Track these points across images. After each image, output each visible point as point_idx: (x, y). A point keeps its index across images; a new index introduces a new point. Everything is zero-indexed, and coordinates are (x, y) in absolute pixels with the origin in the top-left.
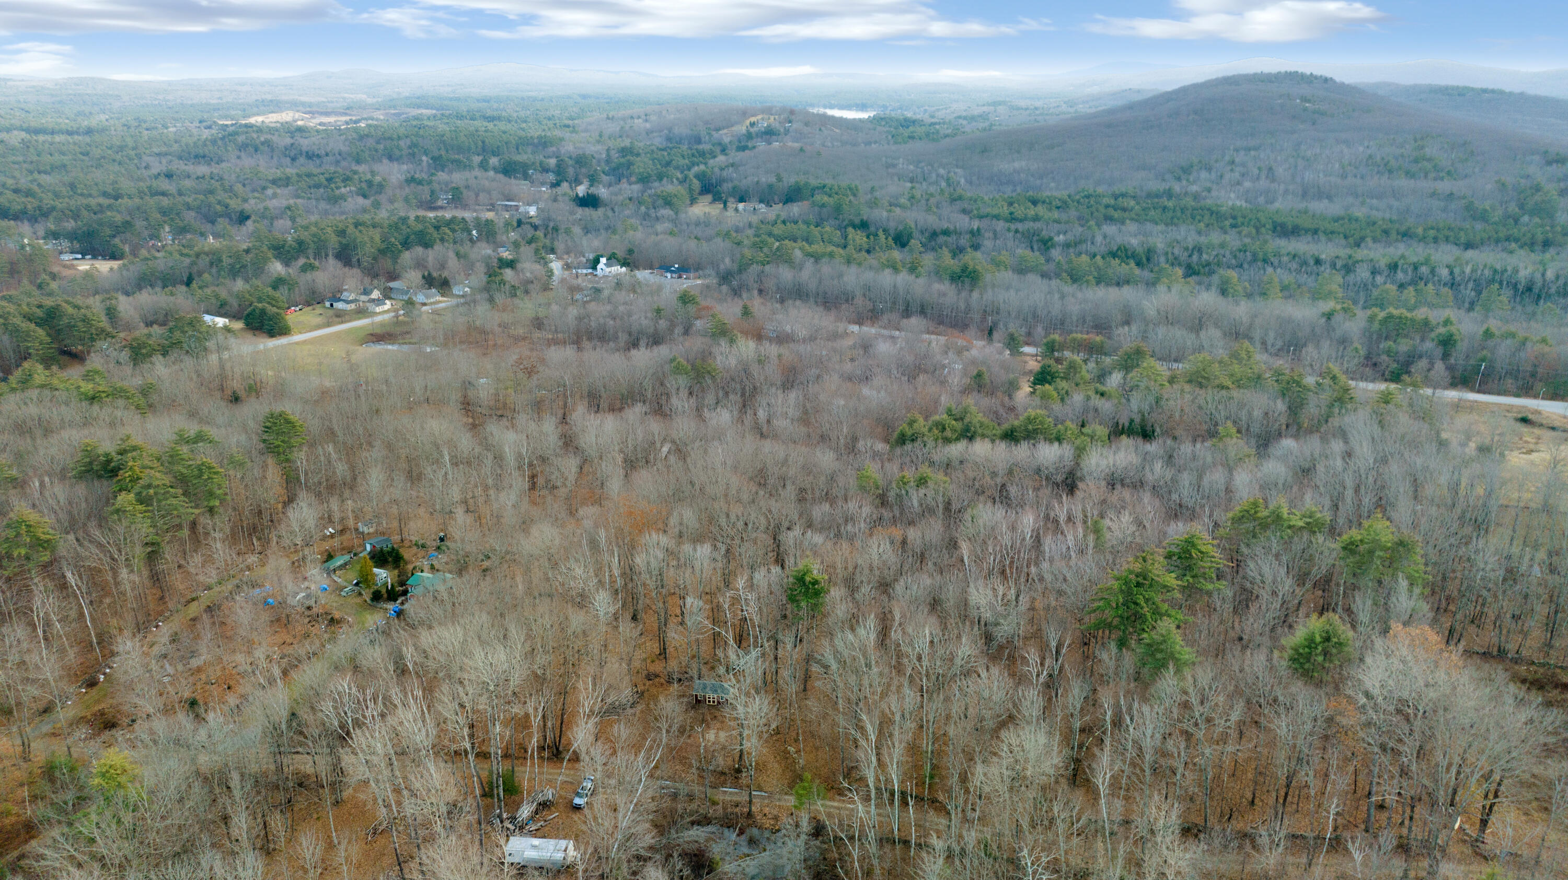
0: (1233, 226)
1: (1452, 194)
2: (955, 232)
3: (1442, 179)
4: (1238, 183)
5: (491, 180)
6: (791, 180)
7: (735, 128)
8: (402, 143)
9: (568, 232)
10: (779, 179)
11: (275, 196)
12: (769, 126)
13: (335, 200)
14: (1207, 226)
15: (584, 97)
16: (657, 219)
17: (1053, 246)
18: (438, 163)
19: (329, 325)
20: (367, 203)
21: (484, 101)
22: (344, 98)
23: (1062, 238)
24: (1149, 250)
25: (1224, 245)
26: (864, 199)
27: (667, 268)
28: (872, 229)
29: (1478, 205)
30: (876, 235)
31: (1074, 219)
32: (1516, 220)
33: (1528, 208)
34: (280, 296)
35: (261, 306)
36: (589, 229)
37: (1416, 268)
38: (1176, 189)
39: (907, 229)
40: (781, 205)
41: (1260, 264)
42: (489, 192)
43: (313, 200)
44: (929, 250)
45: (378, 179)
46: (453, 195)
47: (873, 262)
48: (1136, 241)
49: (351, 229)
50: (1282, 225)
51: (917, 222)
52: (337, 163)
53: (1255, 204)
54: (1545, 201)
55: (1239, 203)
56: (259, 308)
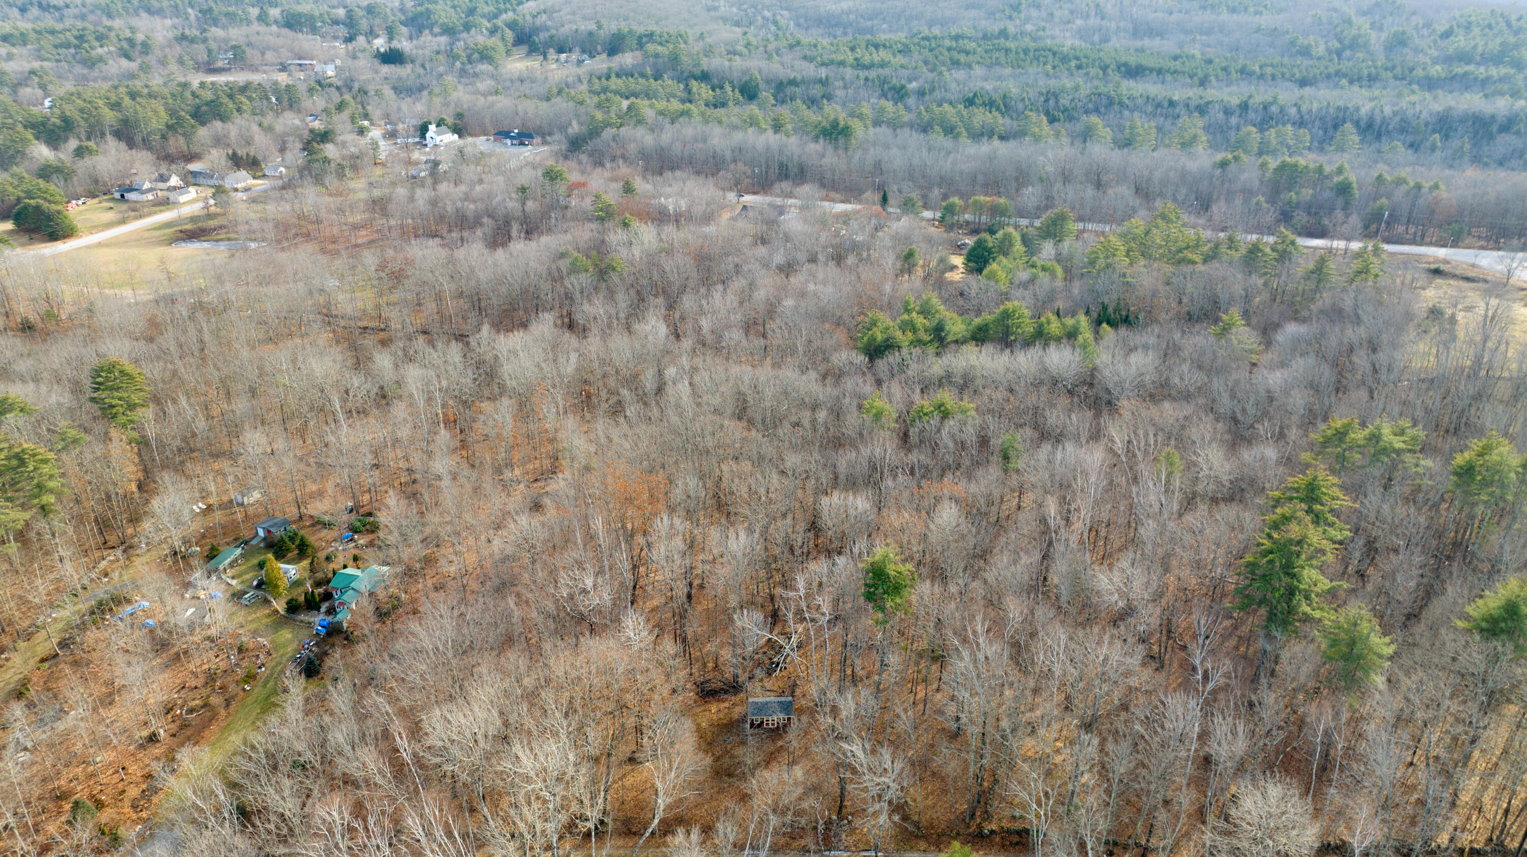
0: (1079, 67)
1: (1276, 29)
2: (803, 81)
3: (1261, 13)
4: (1069, 22)
5: (272, 35)
6: (612, 27)
9: (378, 93)
10: (600, 27)
13: (91, 63)
14: (1054, 67)
16: (476, 75)
17: (907, 94)
18: (208, 17)
19: (123, 221)
20: (133, 66)
23: (914, 85)
24: (1005, 96)
25: (1077, 88)
26: (697, 47)
27: (506, 134)
28: (716, 81)
29: (1301, 41)
30: (722, 88)
31: (921, 64)
32: (1339, 54)
33: (1347, 42)
34: (54, 187)
35: (32, 202)
36: (402, 90)
37: (1265, 108)
38: (1011, 28)
39: (751, 79)
40: (604, 56)
41: (1116, 107)
42: (276, 49)
43: (63, 63)
44: (783, 102)
45: (140, 37)
46: (235, 55)
47: (734, 120)
48: (989, 86)
49: (127, 101)
50: (1125, 65)
51: (760, 72)
52: (83, 17)
53: (1092, 43)
54: (1360, 36)
55: (1077, 43)
56: (29, 205)
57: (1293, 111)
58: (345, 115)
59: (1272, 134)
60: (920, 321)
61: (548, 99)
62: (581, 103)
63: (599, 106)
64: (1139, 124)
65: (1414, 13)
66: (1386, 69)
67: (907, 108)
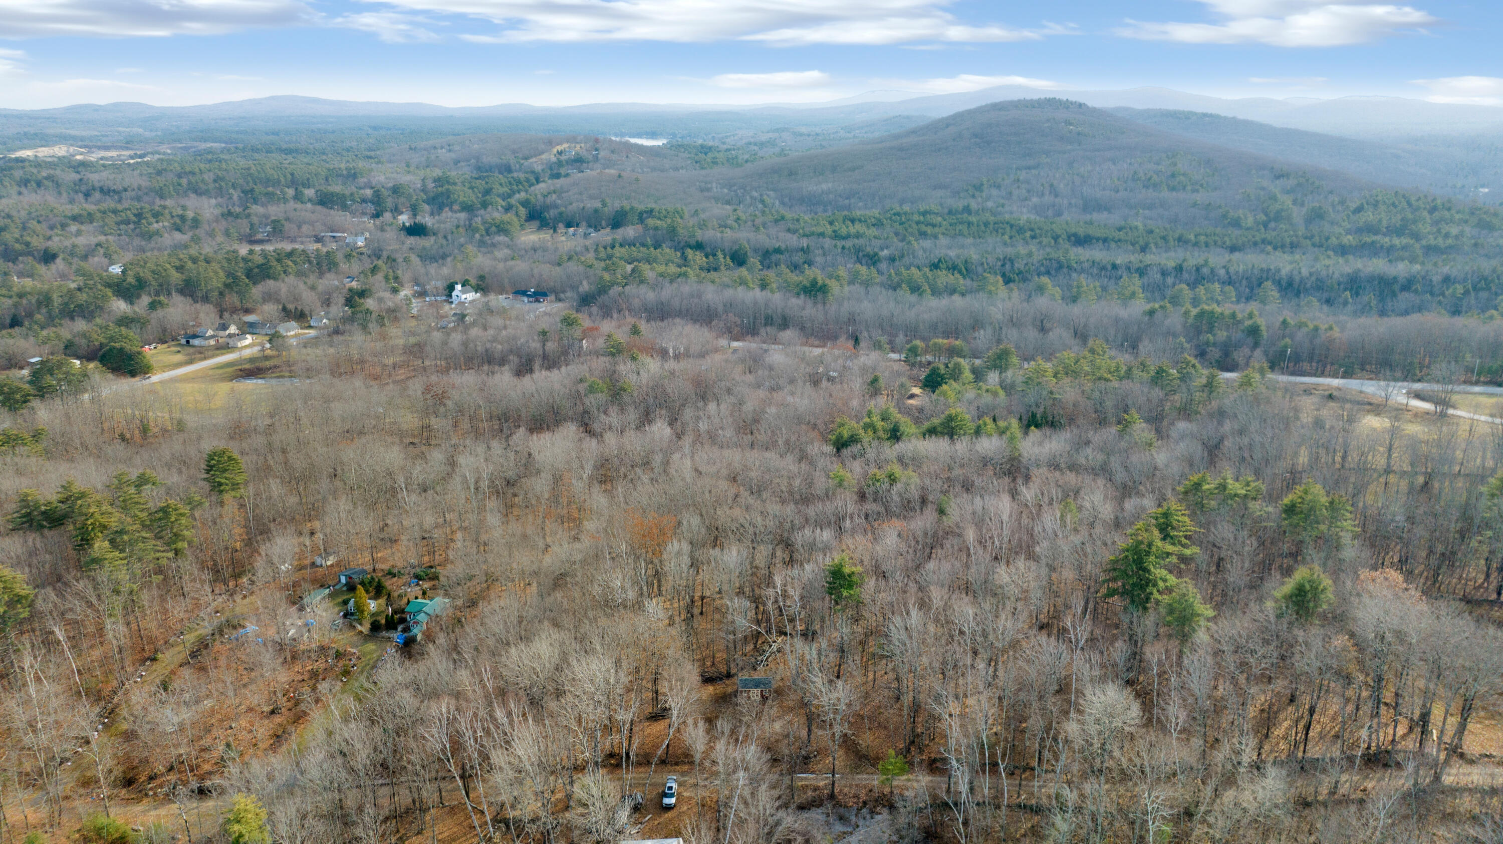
0: (1033, 237)
1: (1210, 204)
2: (787, 250)
3: (1197, 191)
4: (1026, 199)
5: (307, 211)
6: (615, 205)
7: (544, 156)
8: (206, 177)
9: (406, 260)
10: (604, 204)
11: (79, 233)
12: (577, 154)
13: (149, 236)
14: (1011, 237)
15: (375, 128)
16: (494, 245)
17: (879, 260)
18: (250, 196)
19: (190, 362)
20: (185, 238)
21: (273, 134)
22: (119, 132)
23: (886, 252)
24: (966, 261)
25: (1030, 254)
26: (692, 222)
27: (524, 293)
28: (709, 250)
29: (1232, 213)
30: (714, 255)
31: (892, 235)
32: (1265, 226)
33: (1272, 215)
34: (132, 333)
35: (117, 345)
36: (427, 257)
37: (1198, 270)
38: (974, 205)
39: (740, 248)
40: (608, 230)
41: (1065, 270)
42: (312, 223)
43: (123, 237)
44: (769, 267)
45: (190, 214)
46: (274, 228)
47: (726, 280)
48: (952, 253)
49: (190, 265)
50: (1075, 235)
51: (748, 241)
52: (138, 199)
53: (1046, 217)
54: (1282, 210)
55: (1033, 217)
56: (114, 348)
57: (1222, 272)
58: (380, 276)
59: (1201, 290)
60: (880, 424)
61: (559, 264)
62: (591, 267)
63: (606, 269)
64: (1084, 283)
65: (1331, 192)
66: (1306, 238)
67: (879, 272)
